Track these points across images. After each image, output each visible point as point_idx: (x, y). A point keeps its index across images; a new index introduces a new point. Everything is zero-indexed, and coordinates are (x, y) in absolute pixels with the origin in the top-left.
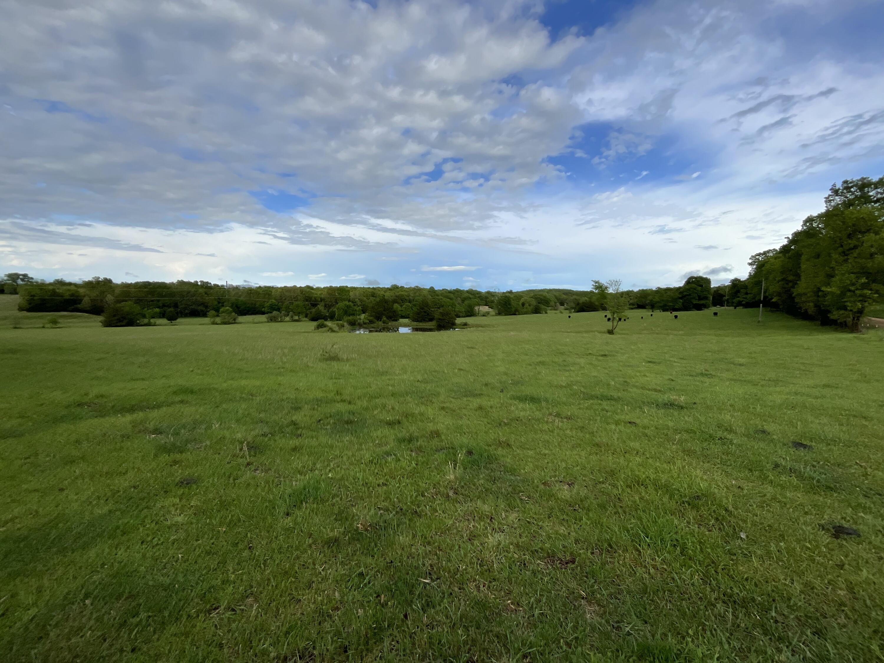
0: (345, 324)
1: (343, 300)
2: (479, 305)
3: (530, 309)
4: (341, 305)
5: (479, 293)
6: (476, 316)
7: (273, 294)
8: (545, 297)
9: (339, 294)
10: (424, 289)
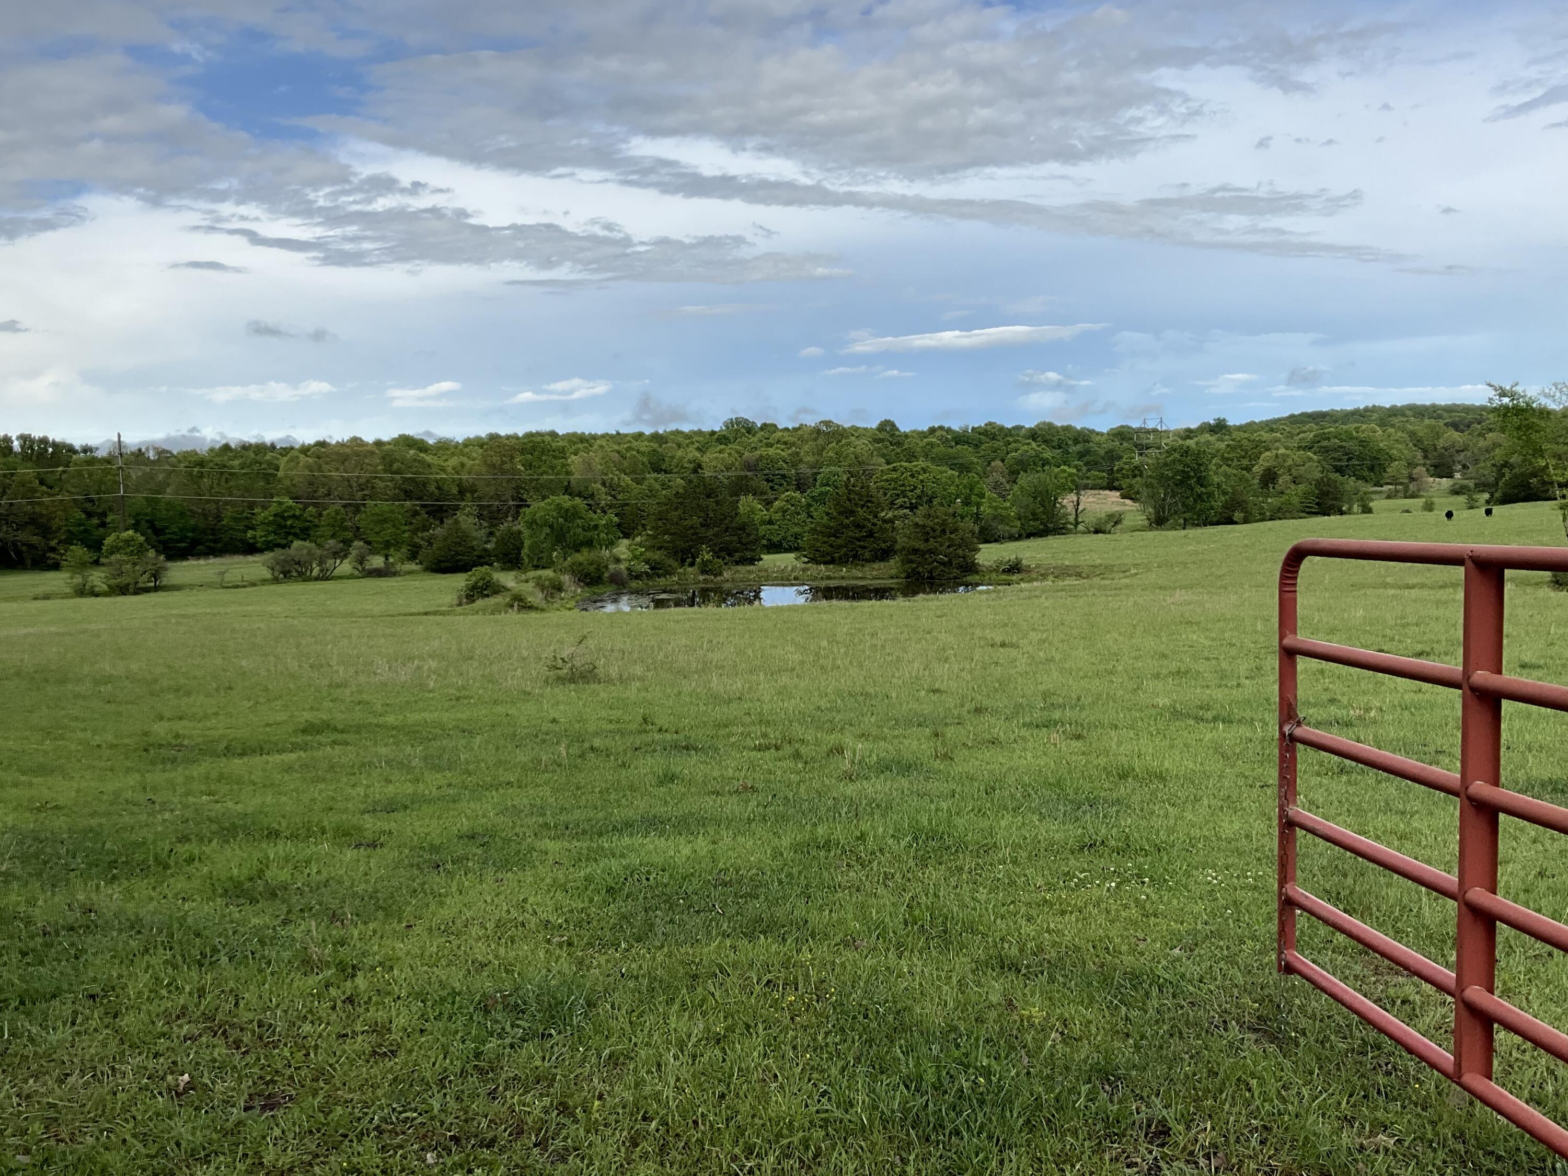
0: (566, 578)
1: (544, 490)
2: (1078, 488)
3: (1296, 494)
4: (538, 507)
5: (1083, 437)
6: (1069, 532)
7: (280, 474)
8: (1363, 443)
9: (529, 465)
10: (855, 431)
